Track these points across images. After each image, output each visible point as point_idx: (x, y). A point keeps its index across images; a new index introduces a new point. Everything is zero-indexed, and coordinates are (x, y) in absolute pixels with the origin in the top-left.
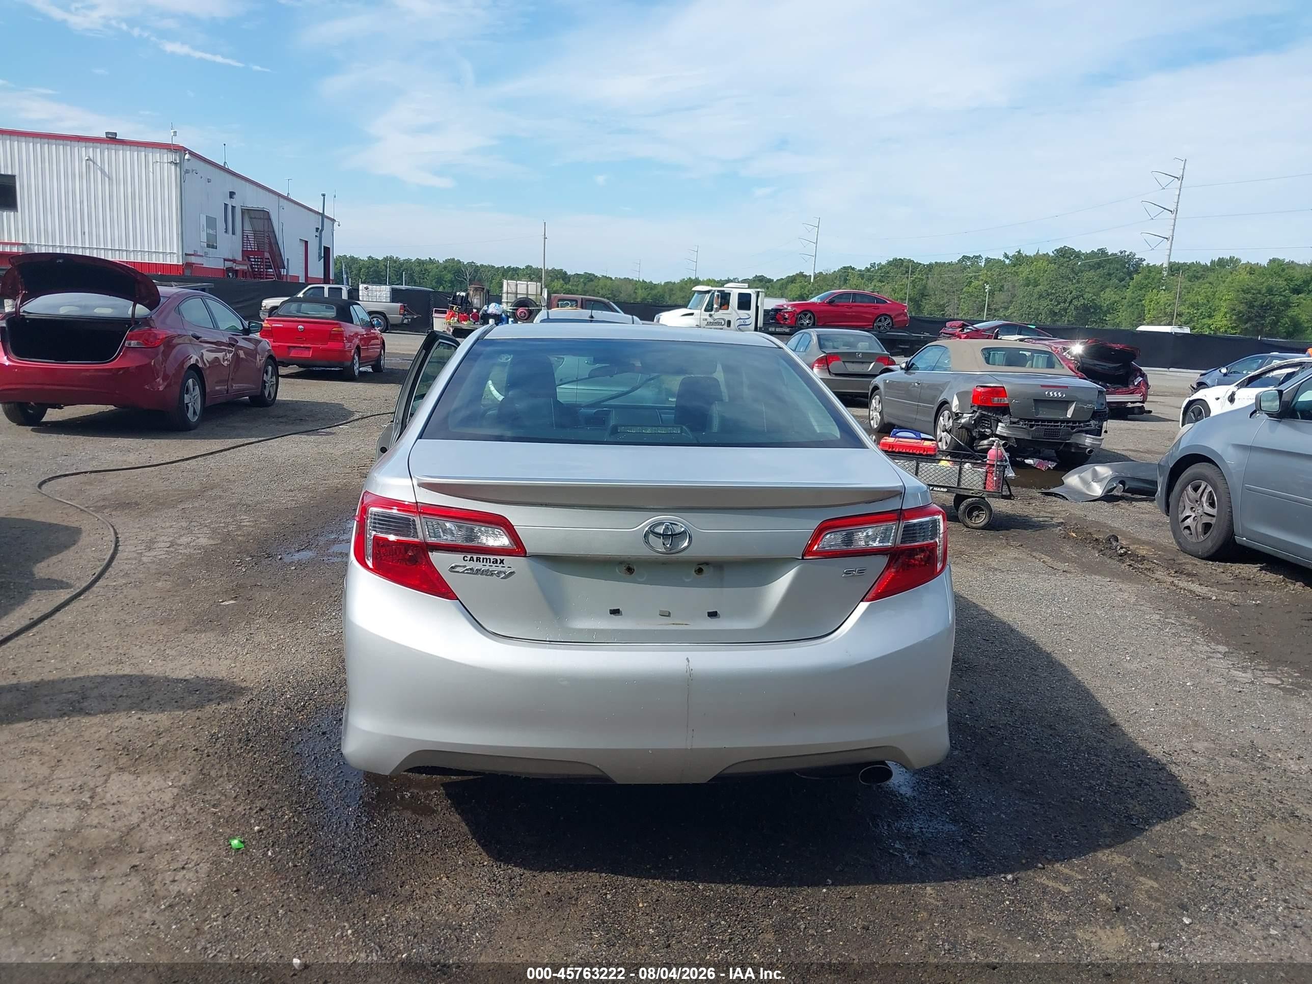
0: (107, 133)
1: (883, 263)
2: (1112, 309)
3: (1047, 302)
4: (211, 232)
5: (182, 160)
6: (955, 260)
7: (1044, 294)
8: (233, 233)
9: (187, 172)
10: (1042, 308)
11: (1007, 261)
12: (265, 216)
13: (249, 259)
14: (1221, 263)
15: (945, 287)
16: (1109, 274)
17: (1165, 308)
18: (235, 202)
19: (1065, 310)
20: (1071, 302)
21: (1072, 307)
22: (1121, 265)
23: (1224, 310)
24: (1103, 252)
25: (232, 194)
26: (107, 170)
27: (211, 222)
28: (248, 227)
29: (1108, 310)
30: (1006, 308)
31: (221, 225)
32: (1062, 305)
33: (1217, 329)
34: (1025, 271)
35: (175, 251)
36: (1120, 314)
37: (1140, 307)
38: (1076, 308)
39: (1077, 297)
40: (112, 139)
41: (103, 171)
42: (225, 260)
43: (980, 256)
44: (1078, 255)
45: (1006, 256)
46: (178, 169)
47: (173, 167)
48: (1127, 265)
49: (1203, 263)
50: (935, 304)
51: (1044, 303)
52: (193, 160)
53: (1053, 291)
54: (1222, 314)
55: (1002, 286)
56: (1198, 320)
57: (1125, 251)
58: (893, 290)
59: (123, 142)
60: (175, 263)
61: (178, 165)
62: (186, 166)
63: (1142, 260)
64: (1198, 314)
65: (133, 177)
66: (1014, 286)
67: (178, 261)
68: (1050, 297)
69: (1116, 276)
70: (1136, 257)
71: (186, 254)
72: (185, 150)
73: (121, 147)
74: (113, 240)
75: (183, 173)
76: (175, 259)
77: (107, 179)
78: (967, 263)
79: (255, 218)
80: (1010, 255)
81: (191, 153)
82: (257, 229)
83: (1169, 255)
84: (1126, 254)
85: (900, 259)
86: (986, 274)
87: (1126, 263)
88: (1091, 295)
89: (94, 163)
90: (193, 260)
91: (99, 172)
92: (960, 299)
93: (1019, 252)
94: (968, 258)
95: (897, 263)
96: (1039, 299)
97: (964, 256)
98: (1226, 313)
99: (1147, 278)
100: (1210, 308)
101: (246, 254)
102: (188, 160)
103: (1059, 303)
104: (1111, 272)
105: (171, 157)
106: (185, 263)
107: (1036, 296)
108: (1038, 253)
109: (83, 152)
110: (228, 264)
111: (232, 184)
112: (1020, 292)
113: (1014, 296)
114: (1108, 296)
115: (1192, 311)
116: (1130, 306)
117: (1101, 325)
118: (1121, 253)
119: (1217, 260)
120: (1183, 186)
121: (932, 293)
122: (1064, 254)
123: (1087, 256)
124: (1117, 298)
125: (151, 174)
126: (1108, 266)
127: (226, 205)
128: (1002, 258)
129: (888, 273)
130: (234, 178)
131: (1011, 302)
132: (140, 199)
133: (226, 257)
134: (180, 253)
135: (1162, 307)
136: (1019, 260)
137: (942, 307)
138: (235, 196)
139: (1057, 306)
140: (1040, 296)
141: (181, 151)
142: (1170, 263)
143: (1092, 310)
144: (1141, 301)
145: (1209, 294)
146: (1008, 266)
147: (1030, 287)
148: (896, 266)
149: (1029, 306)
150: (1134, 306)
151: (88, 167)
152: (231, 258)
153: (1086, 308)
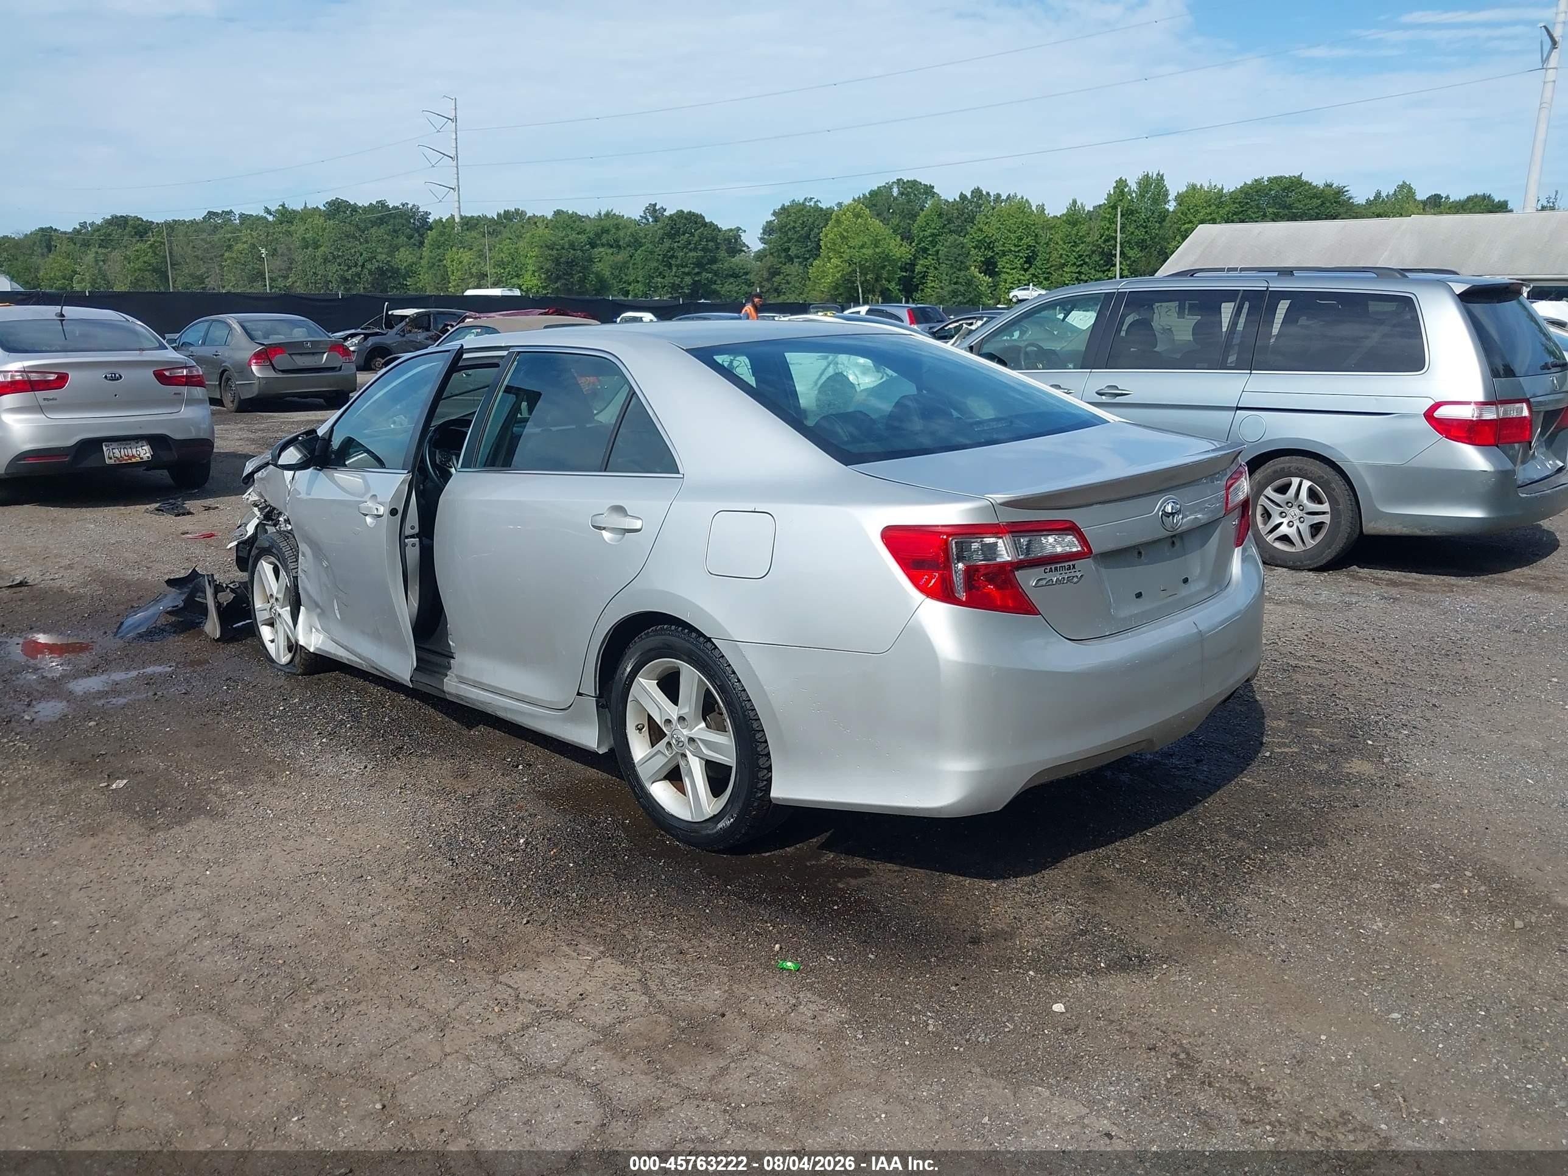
1: (99, 221)
2: (411, 272)
3: (335, 267)
6: (199, 216)
7: (330, 257)
10: (330, 274)
11: (270, 218)
14: (508, 216)
15: (199, 253)
16: (395, 231)
17: (470, 269)
19: (358, 275)
20: (363, 266)
21: (366, 271)
22: (406, 219)
23: (531, 268)
24: (382, 204)
29: (407, 273)
30: (286, 277)
32: (354, 269)
33: (528, 290)
34: (299, 229)
36: (421, 277)
37: (441, 268)
38: (370, 272)
39: (370, 260)
43: (231, 212)
44: (354, 208)
45: (269, 212)
48: (412, 221)
49: (489, 216)
50: (190, 275)
51: (333, 268)
53: (340, 254)
54: (530, 273)
55: (275, 250)
56: (506, 280)
57: (407, 204)
58: (125, 258)
63: (427, 214)
64: (506, 274)
66: (289, 249)
68: (338, 260)
69: (403, 233)
70: (420, 210)
78: (216, 222)
80: (273, 209)
83: (459, 208)
84: (409, 206)
85: (122, 217)
86: (251, 234)
87: (411, 217)
88: (384, 256)
92: (222, 267)
93: (283, 206)
94: (216, 214)
95: (119, 222)
96: (325, 263)
97: (209, 212)
98: (534, 271)
99: (442, 234)
100: (516, 266)
103: (350, 268)
104: (397, 228)
107: (320, 260)
108: (305, 206)
112: (299, 257)
113: (292, 261)
114: (404, 257)
115: (499, 270)
116: (430, 268)
117: (403, 291)
118: (403, 205)
119: (502, 212)
120: (458, 128)
121: (180, 260)
122: (337, 208)
123: (364, 209)
124: (415, 260)
126: (392, 221)
128: (262, 213)
129: (110, 235)
131: (290, 269)
135: (467, 267)
136: (286, 216)
137: (201, 280)
139: (347, 271)
140: (326, 261)
142: (462, 218)
143: (389, 274)
144: (440, 261)
145: (512, 250)
146: (273, 224)
147: (310, 249)
148: (119, 225)
149: (314, 273)
150: (435, 267)
153: (381, 272)
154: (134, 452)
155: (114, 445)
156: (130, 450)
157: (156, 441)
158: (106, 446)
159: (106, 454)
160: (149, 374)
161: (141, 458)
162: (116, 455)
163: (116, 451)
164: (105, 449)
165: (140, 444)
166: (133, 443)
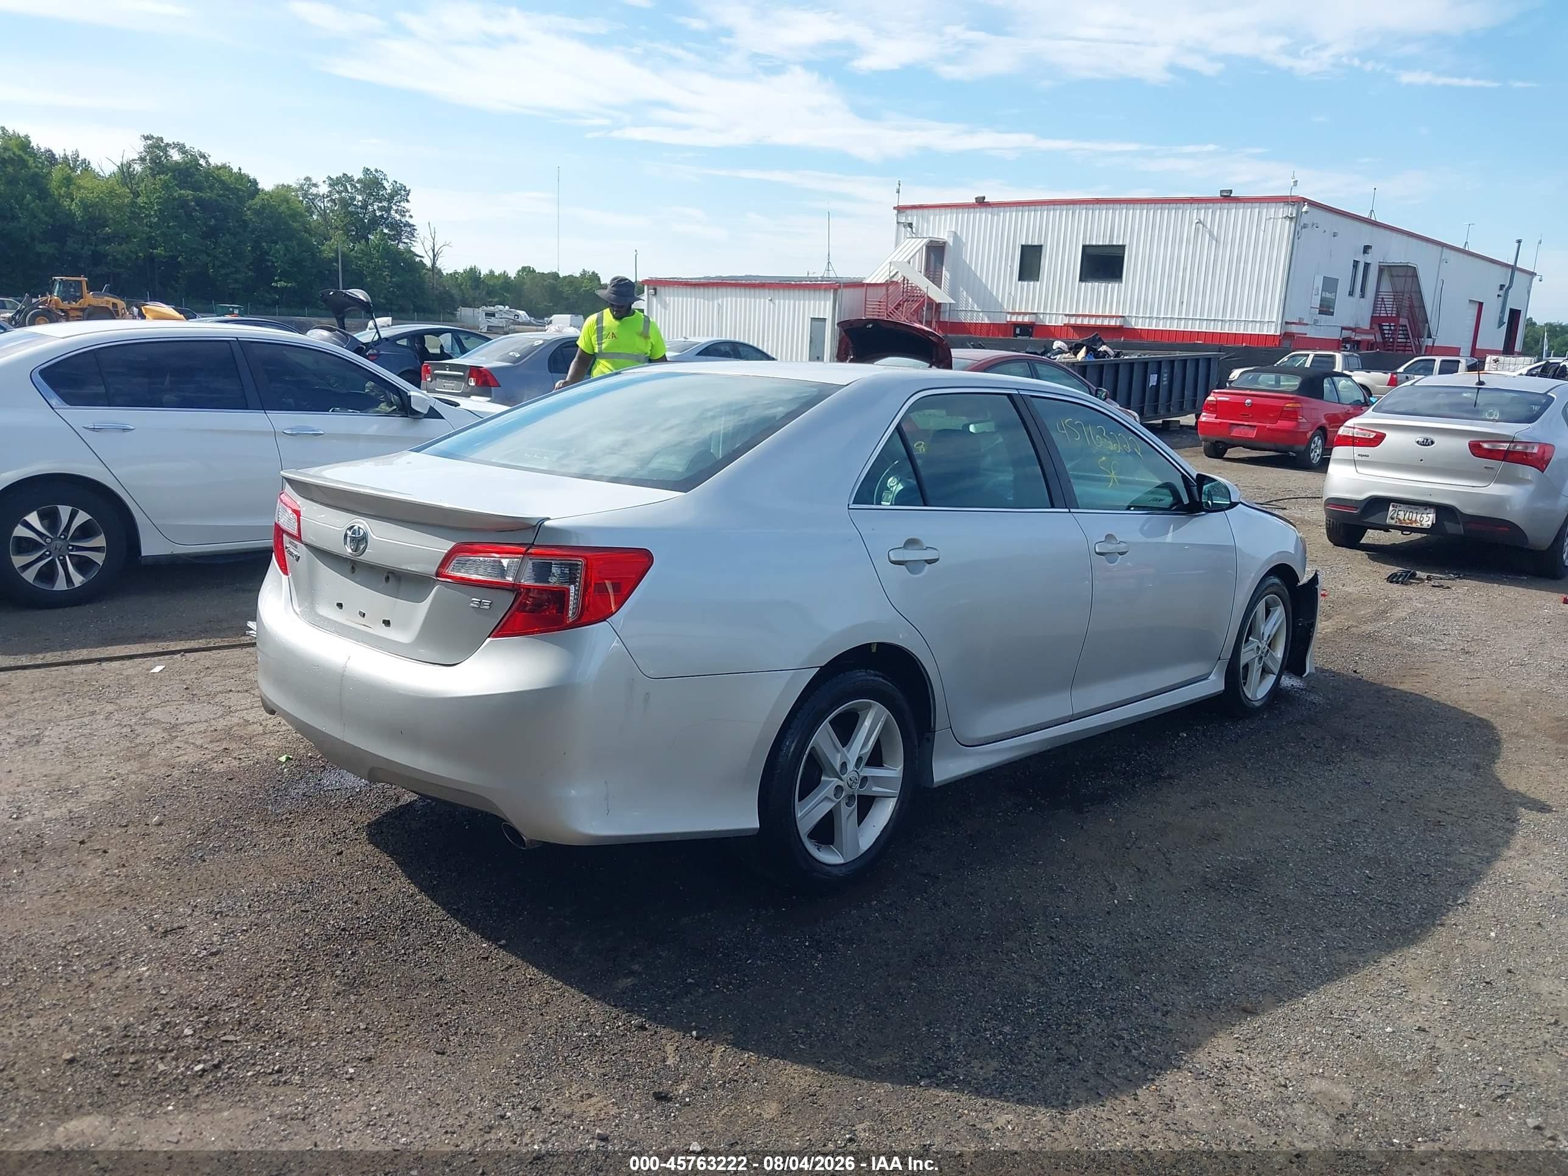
0: (1221, 191)
4: (1328, 295)
5: (1299, 214)
8: (1363, 296)
9: (1305, 226)
12: (1410, 273)
13: (1380, 326)
18: (1371, 258)
25: (1366, 249)
26: (1215, 233)
27: (1330, 284)
28: (1386, 287)
31: (1343, 287)
35: (1274, 319)
40: (1227, 197)
41: (1211, 234)
42: (1343, 328)
46: (1293, 224)
47: (1288, 222)
52: (1315, 211)
59: (1237, 200)
60: (1272, 333)
61: (1294, 220)
62: (1305, 219)
65: (1241, 238)
67: (1276, 331)
71: (1287, 323)
72: (1304, 200)
73: (1234, 205)
74: (1210, 309)
75: (1298, 228)
76: (1273, 328)
77: (1214, 242)
79: (1398, 276)
81: (1312, 204)
82: (1398, 290)
89: (1204, 225)
90: (1294, 329)
91: (1207, 236)
101: (1377, 321)
102: (1306, 212)
105: (1291, 211)
106: (1283, 332)
109: (1194, 214)
110: (1346, 334)
111: (1368, 235)
125: (1262, 233)
127: (1356, 264)
130: (1375, 229)
132: (1246, 262)
133: (1345, 325)
134: (1280, 322)
138: (1370, 251)
141: (1299, 203)
151: (1197, 230)
152: (1352, 325)
154: (1418, 518)
155: (1403, 507)
156: (1415, 515)
157: (1444, 512)
158: (1393, 506)
159: (1390, 514)
160: (1464, 444)
161: (1422, 525)
162: (1399, 517)
163: (1402, 513)
164: (1391, 508)
165: (1428, 511)
166: (1422, 509)
